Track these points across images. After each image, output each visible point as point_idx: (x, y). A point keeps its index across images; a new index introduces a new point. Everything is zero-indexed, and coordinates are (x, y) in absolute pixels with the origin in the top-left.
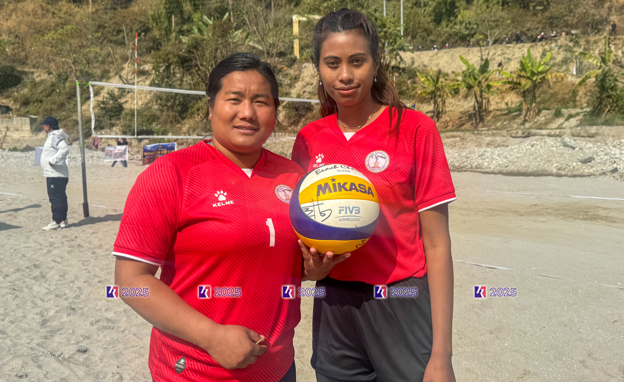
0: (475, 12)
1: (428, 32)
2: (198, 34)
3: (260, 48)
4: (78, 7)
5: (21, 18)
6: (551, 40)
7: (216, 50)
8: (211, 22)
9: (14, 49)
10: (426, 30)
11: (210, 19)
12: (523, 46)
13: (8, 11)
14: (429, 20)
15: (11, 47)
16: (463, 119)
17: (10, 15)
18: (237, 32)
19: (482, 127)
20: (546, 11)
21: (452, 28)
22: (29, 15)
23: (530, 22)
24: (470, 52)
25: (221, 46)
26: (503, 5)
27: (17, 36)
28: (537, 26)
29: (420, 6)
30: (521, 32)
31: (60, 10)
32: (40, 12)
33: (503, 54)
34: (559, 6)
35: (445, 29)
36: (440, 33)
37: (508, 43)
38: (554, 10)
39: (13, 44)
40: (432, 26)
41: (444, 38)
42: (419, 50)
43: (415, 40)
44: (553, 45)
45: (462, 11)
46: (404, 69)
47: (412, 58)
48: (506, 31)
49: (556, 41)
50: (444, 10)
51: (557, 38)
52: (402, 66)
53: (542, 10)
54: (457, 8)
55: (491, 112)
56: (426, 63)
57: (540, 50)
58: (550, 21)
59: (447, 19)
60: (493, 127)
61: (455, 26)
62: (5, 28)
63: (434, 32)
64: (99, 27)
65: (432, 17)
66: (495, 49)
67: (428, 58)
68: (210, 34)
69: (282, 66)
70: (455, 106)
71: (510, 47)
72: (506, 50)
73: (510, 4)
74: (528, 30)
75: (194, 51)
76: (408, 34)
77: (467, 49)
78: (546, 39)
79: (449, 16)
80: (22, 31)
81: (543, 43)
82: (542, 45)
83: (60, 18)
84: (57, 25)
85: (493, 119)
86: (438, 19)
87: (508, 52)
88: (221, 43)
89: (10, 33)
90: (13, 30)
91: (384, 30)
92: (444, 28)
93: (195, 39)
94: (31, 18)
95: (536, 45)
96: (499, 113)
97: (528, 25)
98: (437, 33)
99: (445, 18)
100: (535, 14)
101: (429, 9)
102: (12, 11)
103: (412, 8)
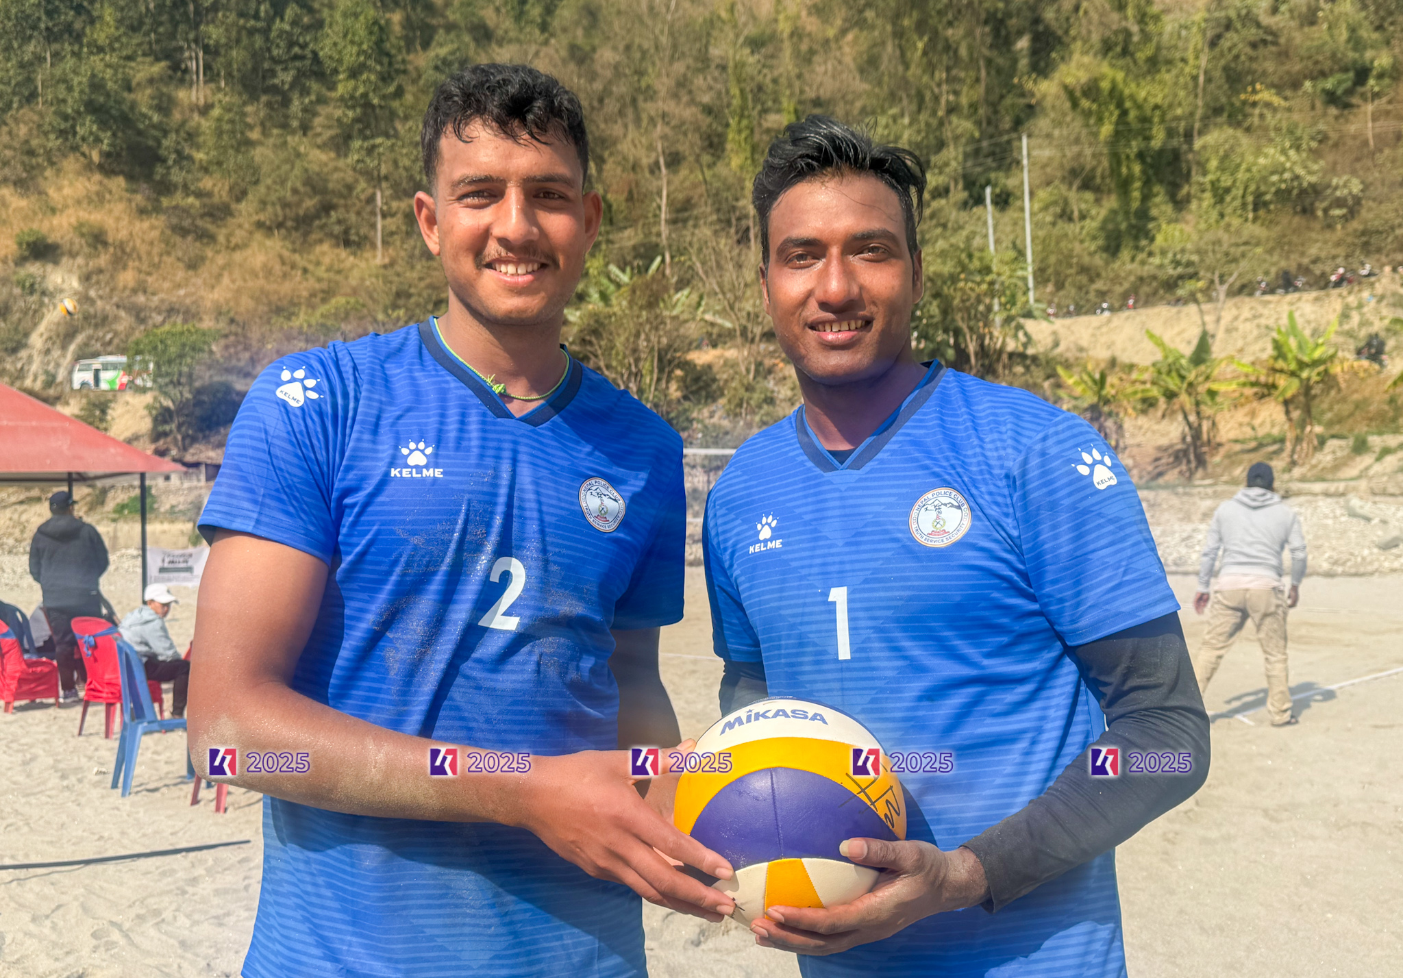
0: (1195, 227)
1: (1090, 273)
2: (601, 304)
3: (728, 325)
4: (355, 254)
5: (239, 283)
6: (1360, 283)
7: (637, 335)
8: (625, 278)
9: (227, 347)
10: (1084, 270)
11: (623, 271)
12: (1299, 299)
13: (215, 270)
14: (1093, 248)
15: (223, 342)
16: (1164, 461)
17: (219, 277)
18: (679, 295)
19: (1203, 478)
20: (1353, 217)
21: (1143, 263)
22: (257, 276)
23: (1318, 245)
24: (1183, 315)
25: (647, 327)
26: (1255, 209)
27: (232, 321)
28: (1334, 252)
29: (1070, 219)
30: (1300, 266)
31: (318, 264)
32: (278, 268)
33: (1255, 317)
34: (1383, 207)
35: (1129, 267)
36: (1117, 276)
37: (1264, 293)
38: (1371, 216)
39: (226, 336)
40: (1098, 261)
41: (1126, 285)
42: (1068, 314)
43: (1062, 293)
44: (1366, 294)
45: (1164, 226)
46: (1034, 359)
47: (1054, 333)
48: (1265, 266)
49: (1372, 285)
50: (1123, 226)
51: (1373, 279)
52: (1030, 351)
53: (1344, 216)
54: (1154, 219)
55: (1220, 445)
56: (1084, 343)
57: (1337, 305)
58: (1364, 239)
59: (1131, 244)
60: (1225, 478)
61: (1151, 260)
62: (209, 304)
63: (1104, 274)
64: (398, 295)
65: (1100, 242)
66: (1238, 308)
67: (1090, 331)
68: (624, 303)
69: (774, 361)
70: (1149, 434)
71: (1269, 302)
72: (1260, 309)
73: (1272, 207)
74: (1316, 261)
75: (594, 339)
76: (1048, 280)
77: (1174, 310)
78: (1350, 282)
79: (1136, 238)
80: (242, 309)
81: (1343, 290)
82: (1340, 295)
83: (319, 280)
84: (313, 295)
85: (1226, 462)
86: (1113, 244)
87: (1266, 312)
88: (648, 320)
89: (219, 313)
90: (225, 309)
91: (988, 278)
92: (1127, 265)
93: (595, 316)
94: (261, 282)
95: (1328, 295)
96: (1238, 447)
97: (1313, 251)
98: (1111, 275)
99: (1127, 244)
100: (1330, 227)
101: (1091, 225)
102: (223, 268)
103: (1054, 224)
